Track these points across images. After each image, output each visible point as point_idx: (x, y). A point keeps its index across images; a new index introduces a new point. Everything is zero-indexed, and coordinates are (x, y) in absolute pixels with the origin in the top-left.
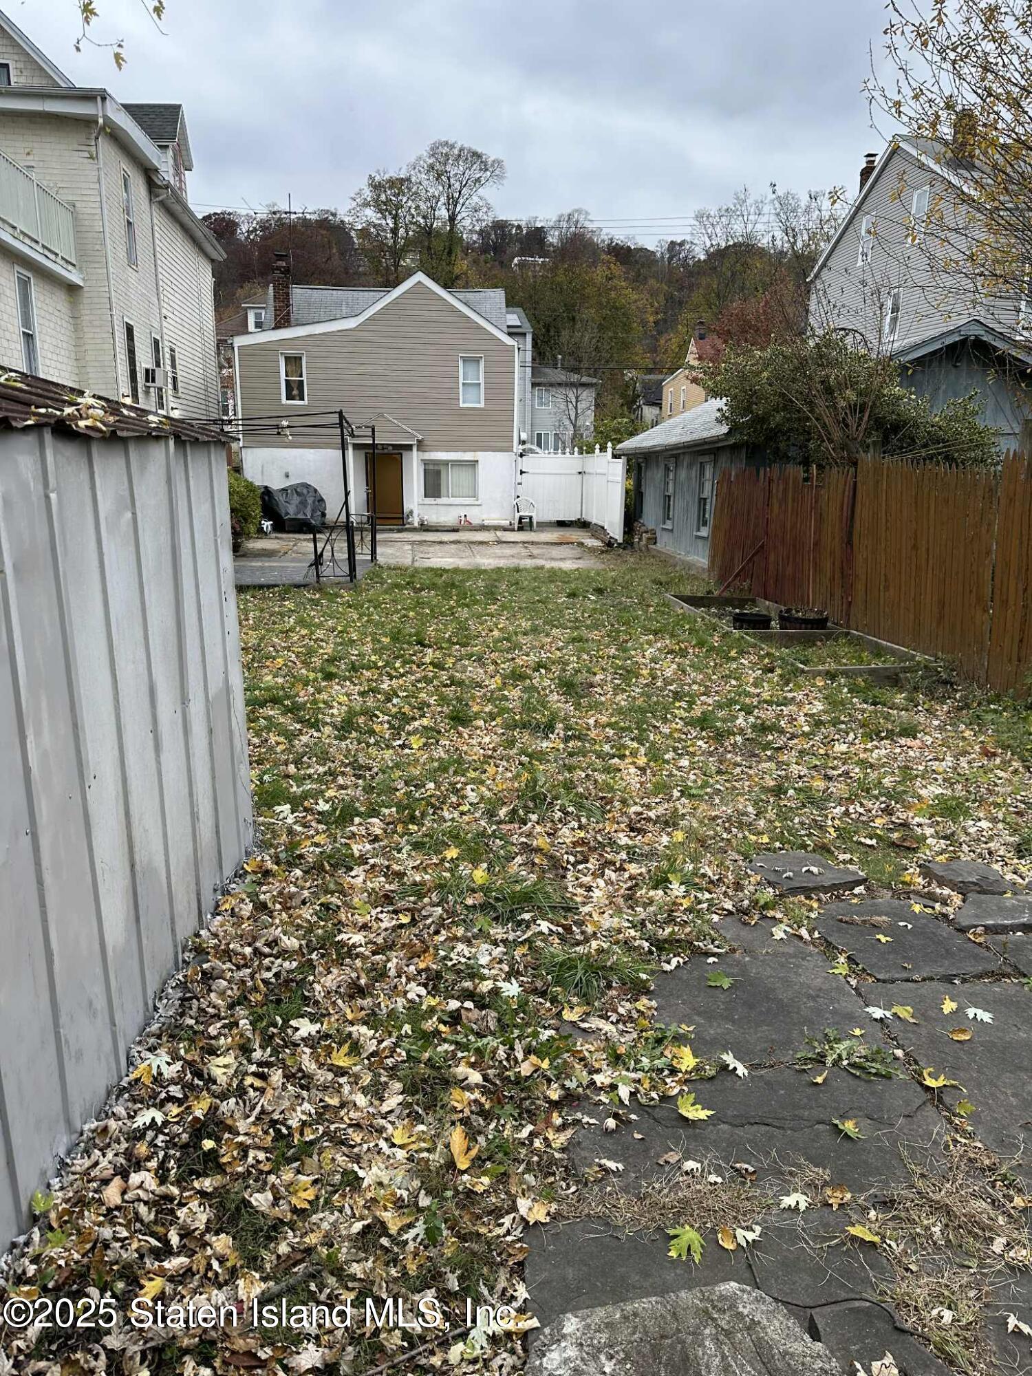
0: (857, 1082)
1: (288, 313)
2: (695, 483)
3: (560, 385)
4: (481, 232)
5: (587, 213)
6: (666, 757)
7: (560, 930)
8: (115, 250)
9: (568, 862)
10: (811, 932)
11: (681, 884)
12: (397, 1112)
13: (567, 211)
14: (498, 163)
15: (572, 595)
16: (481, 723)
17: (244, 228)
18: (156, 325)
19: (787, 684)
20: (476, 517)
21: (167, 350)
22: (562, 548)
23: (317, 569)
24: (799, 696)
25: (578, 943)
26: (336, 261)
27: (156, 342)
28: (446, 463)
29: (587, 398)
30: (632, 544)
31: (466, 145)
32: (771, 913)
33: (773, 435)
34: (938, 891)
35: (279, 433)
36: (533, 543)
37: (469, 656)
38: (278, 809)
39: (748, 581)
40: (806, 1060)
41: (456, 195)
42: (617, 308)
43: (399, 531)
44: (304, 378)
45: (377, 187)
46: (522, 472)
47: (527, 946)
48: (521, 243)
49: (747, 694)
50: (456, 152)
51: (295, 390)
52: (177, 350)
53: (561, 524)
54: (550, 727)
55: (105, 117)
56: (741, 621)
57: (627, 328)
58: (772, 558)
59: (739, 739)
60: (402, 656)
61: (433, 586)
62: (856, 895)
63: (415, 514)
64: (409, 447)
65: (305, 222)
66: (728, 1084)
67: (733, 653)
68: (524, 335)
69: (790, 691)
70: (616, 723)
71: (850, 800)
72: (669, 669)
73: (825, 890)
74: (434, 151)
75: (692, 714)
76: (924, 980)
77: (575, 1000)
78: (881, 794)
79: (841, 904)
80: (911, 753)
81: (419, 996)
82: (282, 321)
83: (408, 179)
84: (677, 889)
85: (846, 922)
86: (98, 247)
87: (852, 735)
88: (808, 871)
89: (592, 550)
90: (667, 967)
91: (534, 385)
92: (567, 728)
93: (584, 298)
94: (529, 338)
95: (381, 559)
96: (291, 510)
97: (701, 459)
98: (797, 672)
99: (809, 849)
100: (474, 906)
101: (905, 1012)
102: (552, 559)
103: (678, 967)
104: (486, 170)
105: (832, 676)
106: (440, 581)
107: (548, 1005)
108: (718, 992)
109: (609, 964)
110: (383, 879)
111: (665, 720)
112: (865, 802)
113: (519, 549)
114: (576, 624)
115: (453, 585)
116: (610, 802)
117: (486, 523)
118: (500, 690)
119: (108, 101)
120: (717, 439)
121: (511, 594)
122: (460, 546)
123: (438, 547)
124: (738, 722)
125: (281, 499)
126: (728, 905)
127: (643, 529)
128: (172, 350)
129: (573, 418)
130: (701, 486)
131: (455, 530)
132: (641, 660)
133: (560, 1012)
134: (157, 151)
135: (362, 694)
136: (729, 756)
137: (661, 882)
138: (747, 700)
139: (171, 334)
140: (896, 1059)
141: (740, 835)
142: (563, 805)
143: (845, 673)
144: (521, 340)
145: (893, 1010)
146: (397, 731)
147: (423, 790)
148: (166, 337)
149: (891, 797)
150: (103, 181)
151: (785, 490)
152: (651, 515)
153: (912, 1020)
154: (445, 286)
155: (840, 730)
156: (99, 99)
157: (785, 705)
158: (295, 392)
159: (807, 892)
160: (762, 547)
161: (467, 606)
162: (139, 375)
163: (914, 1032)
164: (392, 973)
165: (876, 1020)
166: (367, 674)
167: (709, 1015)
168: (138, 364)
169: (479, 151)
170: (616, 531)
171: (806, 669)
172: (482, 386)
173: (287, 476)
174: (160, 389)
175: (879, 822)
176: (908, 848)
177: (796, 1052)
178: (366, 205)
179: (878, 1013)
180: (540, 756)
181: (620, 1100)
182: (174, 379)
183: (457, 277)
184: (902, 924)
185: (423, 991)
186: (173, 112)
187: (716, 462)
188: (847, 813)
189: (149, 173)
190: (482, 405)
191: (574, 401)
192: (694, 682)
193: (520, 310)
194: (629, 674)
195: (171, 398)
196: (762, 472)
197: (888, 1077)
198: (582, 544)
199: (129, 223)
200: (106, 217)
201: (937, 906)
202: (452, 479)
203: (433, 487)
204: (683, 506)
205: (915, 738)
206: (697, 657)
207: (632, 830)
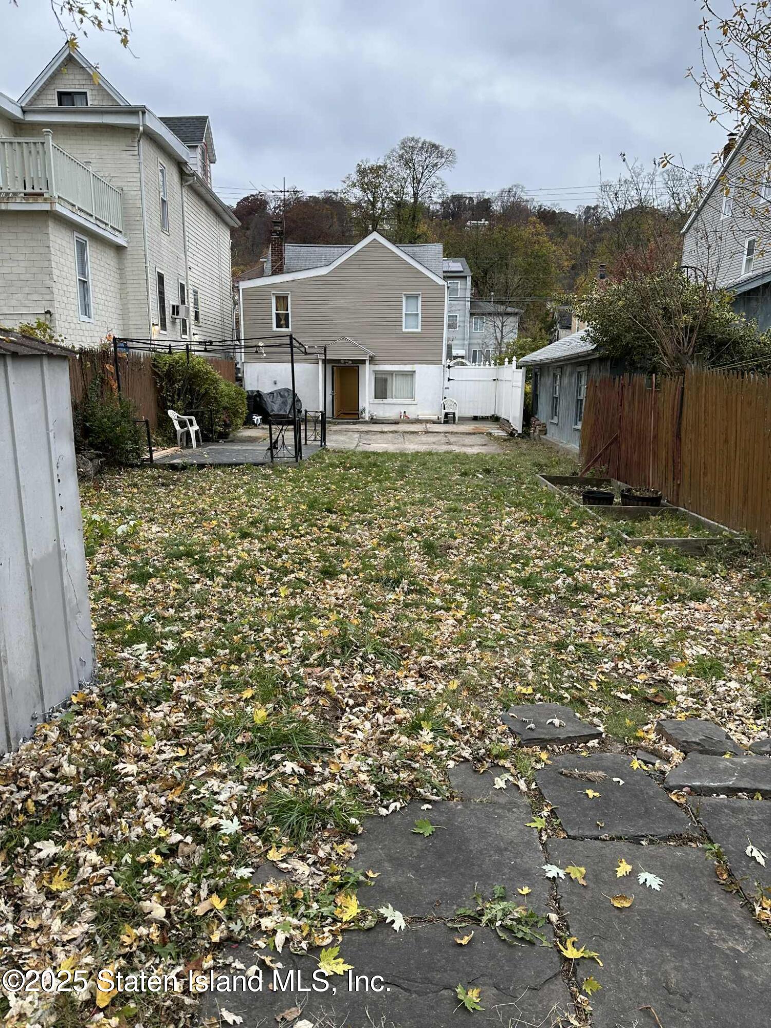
0: (501, 946)
1: (282, 264)
2: (574, 389)
3: (490, 314)
4: (442, 204)
5: (523, 187)
6: (483, 611)
7: (302, 771)
8: (151, 220)
9: (347, 704)
10: (528, 784)
11: (431, 730)
12: (79, 940)
13: (507, 187)
14: (451, 152)
15: (465, 474)
16: (344, 577)
17: (272, 205)
18: (183, 274)
19: (611, 551)
20: (412, 413)
21: (191, 291)
22: (473, 437)
23: (272, 453)
24: (618, 561)
25: (316, 784)
26: (336, 227)
27: (182, 286)
28: (391, 373)
29: (512, 324)
30: (529, 435)
31: (428, 140)
32: (502, 762)
33: (628, 350)
34: (665, 748)
35: (257, 352)
36: (452, 433)
37: (361, 522)
38: (136, 646)
39: (606, 465)
40: (464, 918)
41: (419, 176)
42: (539, 257)
43: (354, 424)
44: (289, 312)
45: (362, 172)
46: (449, 380)
47: (267, 785)
48: (473, 210)
49: (574, 559)
50: (420, 145)
51: (282, 320)
52: (199, 291)
53: (475, 418)
54: (397, 582)
55: (144, 125)
56: (590, 498)
57: (546, 271)
58: (623, 447)
59: (553, 597)
60: (310, 520)
61: (360, 465)
62: (588, 748)
63: (367, 411)
64: (363, 362)
65: (315, 199)
66: (381, 937)
67: (574, 525)
68: (465, 277)
69: (612, 557)
70: (456, 579)
71: (621, 657)
72: (518, 536)
73: (560, 742)
74: (403, 145)
75: (523, 574)
76: (612, 839)
77: (286, 840)
78: (649, 652)
79: (572, 757)
80: (697, 615)
81: (155, 827)
82: (278, 270)
83: (385, 167)
84: (427, 735)
85: (565, 775)
86: (138, 218)
87: (649, 598)
88: (551, 723)
89: (497, 439)
90: (383, 812)
91: (472, 314)
92: (411, 583)
93: (514, 250)
94: (469, 280)
95: (329, 444)
96: (275, 407)
97: (579, 369)
98: (620, 542)
99: (566, 701)
100: (242, 744)
101: (577, 873)
102: (464, 445)
103: (394, 811)
104: (442, 157)
105: (650, 545)
106: (365, 462)
107: (260, 843)
108: (419, 838)
109: (328, 807)
110: (183, 714)
111: (498, 578)
112: (634, 659)
113: (441, 438)
114: (459, 496)
115: (375, 465)
116: (409, 651)
117: (420, 417)
118: (374, 549)
119: (147, 115)
120: (588, 354)
121: (417, 473)
122: (396, 435)
123: (379, 436)
124: (557, 582)
125: (268, 400)
126: (467, 753)
127: (537, 422)
128: (196, 292)
129: (499, 338)
130: (579, 390)
131: (396, 423)
132: (497, 527)
133: (267, 851)
134: (187, 150)
135: (261, 550)
136: (541, 611)
137: (414, 729)
138: (571, 565)
139: (193, 280)
140: (550, 922)
141: (511, 686)
142: (365, 653)
143: (661, 544)
144: (463, 280)
145: (567, 871)
146: (274, 581)
147: (261, 634)
148: (190, 282)
149: (657, 655)
150: (142, 171)
151: (633, 393)
152: (543, 412)
153: (582, 882)
154: (394, 243)
155: (641, 593)
156: (140, 113)
157: (602, 569)
158: (283, 322)
159: (543, 743)
160: (616, 439)
161: (380, 481)
162: (167, 310)
163: (579, 895)
164: (140, 803)
165: (548, 878)
166: (275, 533)
167: (397, 862)
168: (166, 302)
169: (437, 143)
170: (517, 424)
171: (629, 539)
172: (420, 316)
173: (275, 383)
174: (184, 321)
175: (641, 678)
176: (657, 704)
177: (459, 906)
178: (354, 185)
179: (552, 871)
180: (380, 607)
181: (275, 946)
182: (196, 313)
183: (419, 237)
184: (615, 779)
185: (159, 822)
186: (201, 122)
187: (589, 371)
188: (616, 668)
189: (180, 165)
190: (419, 330)
191: (500, 326)
192: (535, 547)
193: (463, 259)
194: (481, 539)
195: (193, 327)
196: (617, 379)
197: (531, 943)
198: (491, 434)
199: (164, 201)
200: (144, 197)
201: (658, 762)
202: (395, 385)
203: (381, 392)
204: (566, 405)
205: (704, 602)
206: (544, 525)
207: (421, 676)
